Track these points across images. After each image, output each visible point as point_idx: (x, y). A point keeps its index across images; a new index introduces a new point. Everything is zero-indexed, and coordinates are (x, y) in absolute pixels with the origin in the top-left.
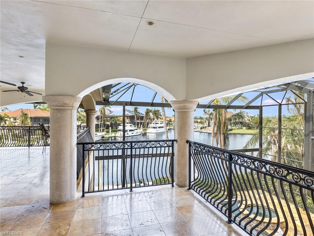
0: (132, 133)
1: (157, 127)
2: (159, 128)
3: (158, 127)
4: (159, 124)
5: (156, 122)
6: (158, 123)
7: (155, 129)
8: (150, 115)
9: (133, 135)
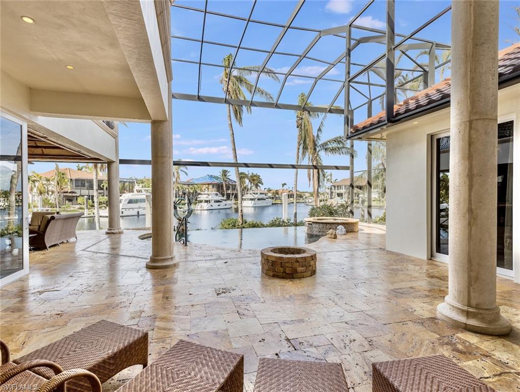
0: (219, 205)
1: (255, 199)
2: (259, 199)
3: (257, 199)
4: (259, 194)
5: (253, 192)
6: (257, 194)
7: (253, 202)
8: (245, 182)
9: (220, 207)
